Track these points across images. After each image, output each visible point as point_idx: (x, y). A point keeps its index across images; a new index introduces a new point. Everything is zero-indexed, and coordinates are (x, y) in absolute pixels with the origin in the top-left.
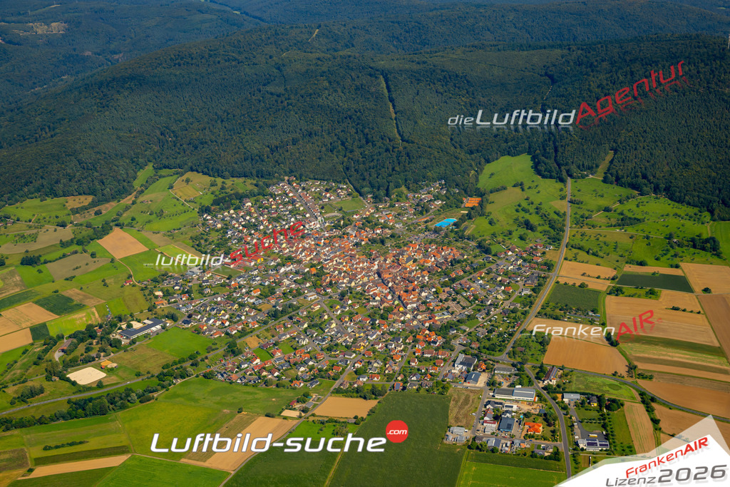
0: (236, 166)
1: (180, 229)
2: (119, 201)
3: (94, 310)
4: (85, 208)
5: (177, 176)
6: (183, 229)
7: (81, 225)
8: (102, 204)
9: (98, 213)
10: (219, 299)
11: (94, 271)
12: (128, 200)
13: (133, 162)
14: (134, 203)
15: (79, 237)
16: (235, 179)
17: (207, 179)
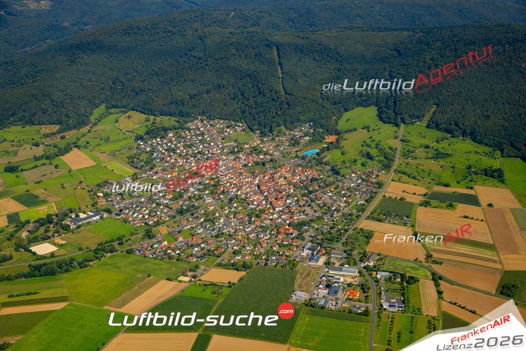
0: (164, 108)
1: (120, 150)
2: (79, 130)
3: (53, 204)
4: (54, 134)
5: (122, 113)
6: (122, 151)
7: (50, 145)
8: (67, 131)
9: (63, 138)
10: (143, 200)
11: (56, 178)
12: (85, 130)
13: (91, 103)
14: (89, 131)
15: (48, 154)
16: (163, 117)
17: (143, 116)
